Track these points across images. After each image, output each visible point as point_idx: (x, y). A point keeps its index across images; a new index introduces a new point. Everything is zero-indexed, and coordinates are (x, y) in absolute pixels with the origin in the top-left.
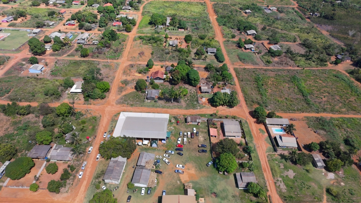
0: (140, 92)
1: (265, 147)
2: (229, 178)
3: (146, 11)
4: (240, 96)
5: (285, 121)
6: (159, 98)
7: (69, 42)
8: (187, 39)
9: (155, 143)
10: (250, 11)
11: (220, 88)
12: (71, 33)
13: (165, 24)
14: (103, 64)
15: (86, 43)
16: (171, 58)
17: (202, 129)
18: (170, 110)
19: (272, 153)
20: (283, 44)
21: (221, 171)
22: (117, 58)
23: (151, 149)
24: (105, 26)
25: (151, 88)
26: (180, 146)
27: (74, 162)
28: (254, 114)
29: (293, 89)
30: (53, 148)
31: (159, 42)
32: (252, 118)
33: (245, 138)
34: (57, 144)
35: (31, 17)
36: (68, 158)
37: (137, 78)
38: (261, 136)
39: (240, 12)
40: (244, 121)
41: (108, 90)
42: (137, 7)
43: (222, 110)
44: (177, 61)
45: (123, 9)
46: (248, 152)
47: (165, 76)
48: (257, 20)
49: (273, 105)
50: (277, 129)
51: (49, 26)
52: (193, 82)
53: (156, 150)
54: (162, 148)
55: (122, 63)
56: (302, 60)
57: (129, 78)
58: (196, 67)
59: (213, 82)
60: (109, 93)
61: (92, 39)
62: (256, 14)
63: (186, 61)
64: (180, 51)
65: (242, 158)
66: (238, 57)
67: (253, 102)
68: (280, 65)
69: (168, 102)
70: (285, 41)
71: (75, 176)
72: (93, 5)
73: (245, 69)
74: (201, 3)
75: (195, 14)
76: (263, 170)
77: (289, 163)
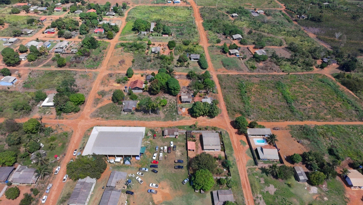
0: (117, 103)
1: (245, 161)
2: (205, 196)
3: (130, 17)
4: (222, 105)
5: (267, 131)
6: (137, 110)
7: (47, 51)
8: (171, 45)
9: (128, 160)
10: (236, 15)
11: (201, 96)
12: (50, 41)
13: (149, 30)
14: (80, 74)
15: (64, 52)
16: (153, 66)
17: (180, 142)
18: (148, 122)
19: (252, 167)
20: (269, 48)
21: (196, 190)
22: (95, 67)
23: (124, 166)
24: (86, 33)
25: (129, 98)
26: (155, 162)
27: (38, 184)
28: (235, 124)
29: (277, 96)
30: (16, 170)
31: (141, 49)
32: (233, 128)
33: (224, 151)
34: (21, 165)
35: (9, 26)
36: (32, 180)
37: (115, 88)
38: (242, 149)
39: (227, 16)
40: (225, 132)
41: (82, 102)
42: (121, 13)
43: (203, 121)
44: (159, 69)
45: (107, 15)
46: (227, 166)
47: (144, 86)
48: (243, 24)
49: (255, 114)
50: (259, 139)
51: (27, 34)
52: (173, 91)
53: (130, 167)
54: (136, 165)
55: (101, 72)
56: (287, 64)
57: (107, 89)
58: (178, 75)
59: (195, 90)
60: (84, 106)
61: (72, 47)
62: (242, 18)
63: (167, 68)
64: (162, 58)
65: (220, 173)
66: (222, 63)
67: (235, 111)
68: (264, 71)
69: (146, 113)
70: (271, 46)
71: (38, 201)
72: (76, 12)
73: (228, 75)
74: (187, 7)
75: (181, 18)
76: (242, 187)
77: (270, 178)
